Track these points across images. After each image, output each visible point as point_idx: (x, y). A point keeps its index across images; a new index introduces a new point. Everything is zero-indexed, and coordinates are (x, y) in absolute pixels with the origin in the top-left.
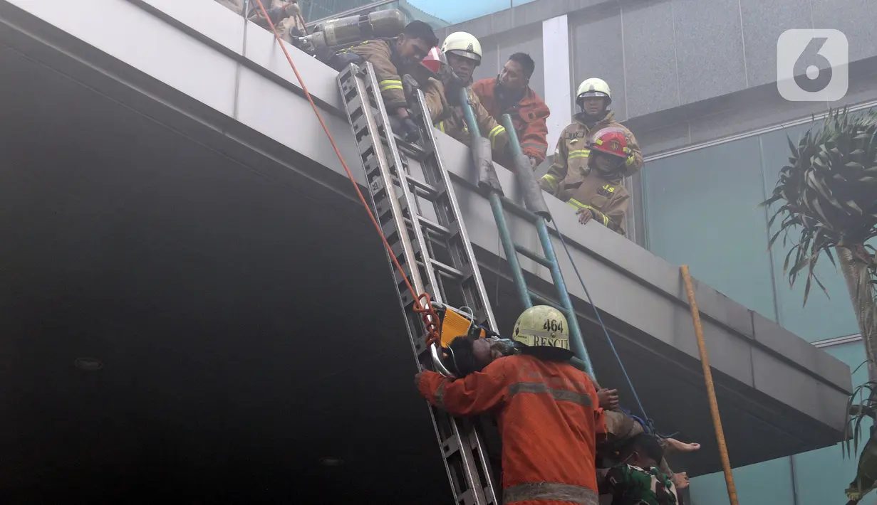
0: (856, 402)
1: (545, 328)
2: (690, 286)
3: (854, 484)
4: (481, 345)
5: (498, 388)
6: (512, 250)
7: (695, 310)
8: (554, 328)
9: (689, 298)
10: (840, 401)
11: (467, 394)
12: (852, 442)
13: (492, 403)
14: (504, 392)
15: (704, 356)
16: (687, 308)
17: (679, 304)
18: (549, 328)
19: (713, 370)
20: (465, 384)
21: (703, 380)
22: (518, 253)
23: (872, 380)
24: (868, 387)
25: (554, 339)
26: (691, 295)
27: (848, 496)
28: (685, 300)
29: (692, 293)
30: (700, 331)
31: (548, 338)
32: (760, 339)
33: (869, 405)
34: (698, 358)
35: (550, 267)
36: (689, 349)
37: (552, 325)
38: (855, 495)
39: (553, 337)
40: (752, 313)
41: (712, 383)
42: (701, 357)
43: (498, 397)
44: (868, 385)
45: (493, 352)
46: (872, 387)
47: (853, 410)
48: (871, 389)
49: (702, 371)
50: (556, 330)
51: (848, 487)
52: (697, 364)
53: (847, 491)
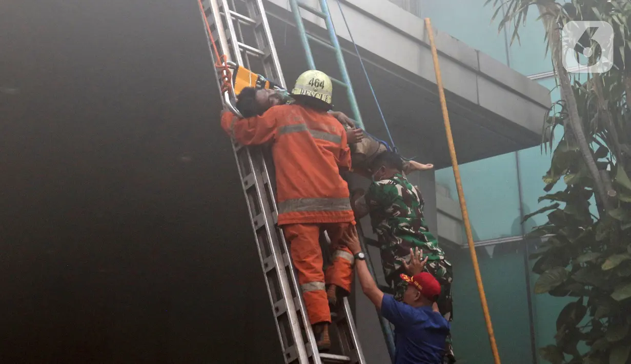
0: (551, 114)
1: (310, 84)
2: (430, 32)
3: (549, 173)
4: (262, 94)
5: (272, 129)
6: (296, 6)
7: (434, 50)
8: (317, 84)
9: (430, 41)
10: (540, 113)
11: (250, 130)
12: (548, 143)
13: (267, 138)
14: (275, 132)
15: (439, 82)
16: (429, 47)
17: (423, 45)
18: (313, 84)
19: (446, 91)
20: (249, 123)
21: (439, 99)
22: (299, 7)
23: (563, 99)
24: (560, 104)
25: (316, 93)
26: (432, 39)
27: (544, 181)
28: (428, 42)
29: (432, 38)
30: (437, 64)
31: (311, 92)
32: (483, 70)
33: (561, 116)
34: (436, 83)
35: (325, 18)
36: (429, 76)
37: (316, 82)
38: (549, 180)
39: (315, 91)
40: (478, 52)
41: (445, 101)
42: (437, 82)
43: (271, 135)
44: (560, 102)
45: (271, 99)
46: (563, 105)
47: (550, 120)
48: (562, 106)
49: (438, 92)
50: (318, 86)
51: (545, 174)
52: (435, 87)
53: (544, 177)
